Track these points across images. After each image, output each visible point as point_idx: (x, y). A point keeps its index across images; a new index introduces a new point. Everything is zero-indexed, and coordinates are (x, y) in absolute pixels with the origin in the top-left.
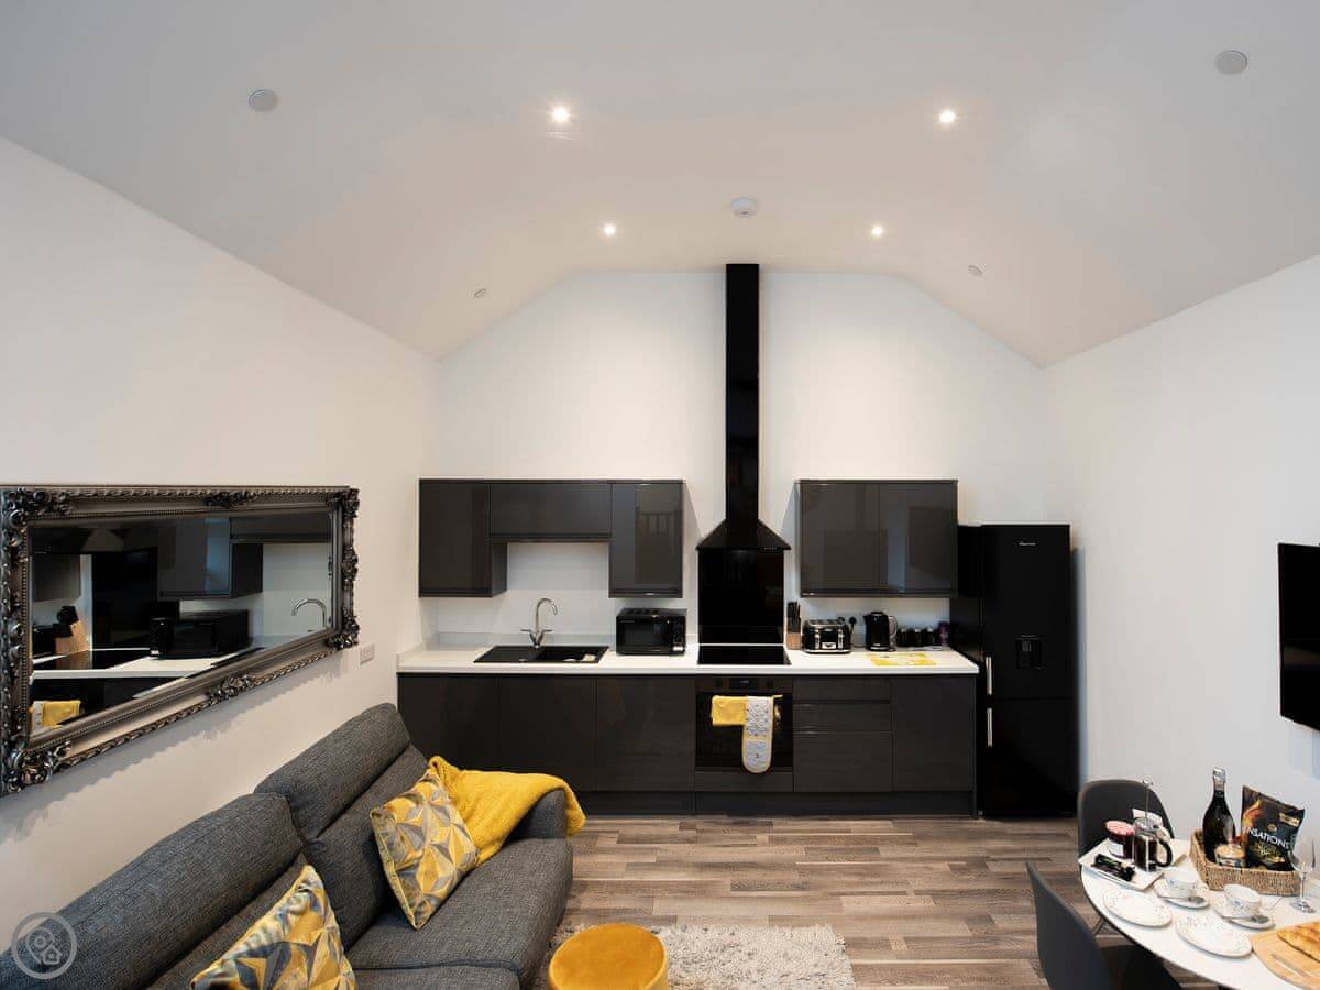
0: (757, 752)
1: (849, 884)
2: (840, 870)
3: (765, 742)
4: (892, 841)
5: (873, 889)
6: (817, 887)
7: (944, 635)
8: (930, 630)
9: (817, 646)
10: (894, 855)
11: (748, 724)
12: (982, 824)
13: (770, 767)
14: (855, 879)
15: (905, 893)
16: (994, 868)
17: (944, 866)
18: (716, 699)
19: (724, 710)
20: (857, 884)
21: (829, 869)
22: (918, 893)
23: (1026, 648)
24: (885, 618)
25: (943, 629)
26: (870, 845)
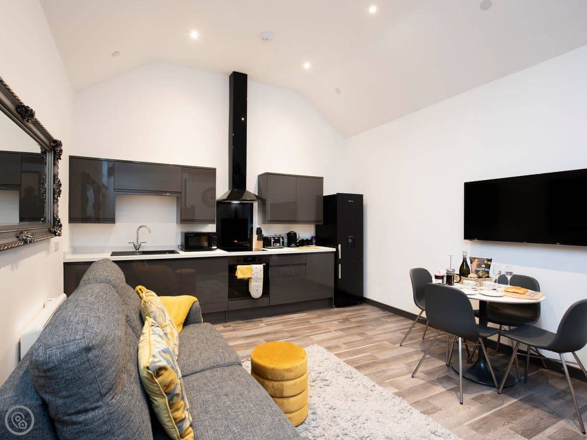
0: (256, 289)
1: (309, 333)
2: (302, 329)
3: (260, 284)
4: (312, 318)
5: (318, 332)
6: (298, 335)
7: (314, 241)
8: (309, 239)
9: (272, 245)
10: (317, 322)
11: (253, 277)
12: (336, 309)
13: (262, 295)
14: (310, 331)
15: (330, 332)
16: (353, 320)
17: (336, 322)
18: (239, 267)
19: (242, 271)
20: (312, 332)
21: (298, 329)
22: (335, 331)
23: (350, 241)
24: (295, 234)
25: (313, 239)
26: (306, 321)
